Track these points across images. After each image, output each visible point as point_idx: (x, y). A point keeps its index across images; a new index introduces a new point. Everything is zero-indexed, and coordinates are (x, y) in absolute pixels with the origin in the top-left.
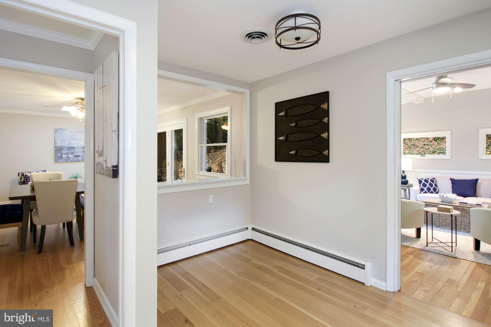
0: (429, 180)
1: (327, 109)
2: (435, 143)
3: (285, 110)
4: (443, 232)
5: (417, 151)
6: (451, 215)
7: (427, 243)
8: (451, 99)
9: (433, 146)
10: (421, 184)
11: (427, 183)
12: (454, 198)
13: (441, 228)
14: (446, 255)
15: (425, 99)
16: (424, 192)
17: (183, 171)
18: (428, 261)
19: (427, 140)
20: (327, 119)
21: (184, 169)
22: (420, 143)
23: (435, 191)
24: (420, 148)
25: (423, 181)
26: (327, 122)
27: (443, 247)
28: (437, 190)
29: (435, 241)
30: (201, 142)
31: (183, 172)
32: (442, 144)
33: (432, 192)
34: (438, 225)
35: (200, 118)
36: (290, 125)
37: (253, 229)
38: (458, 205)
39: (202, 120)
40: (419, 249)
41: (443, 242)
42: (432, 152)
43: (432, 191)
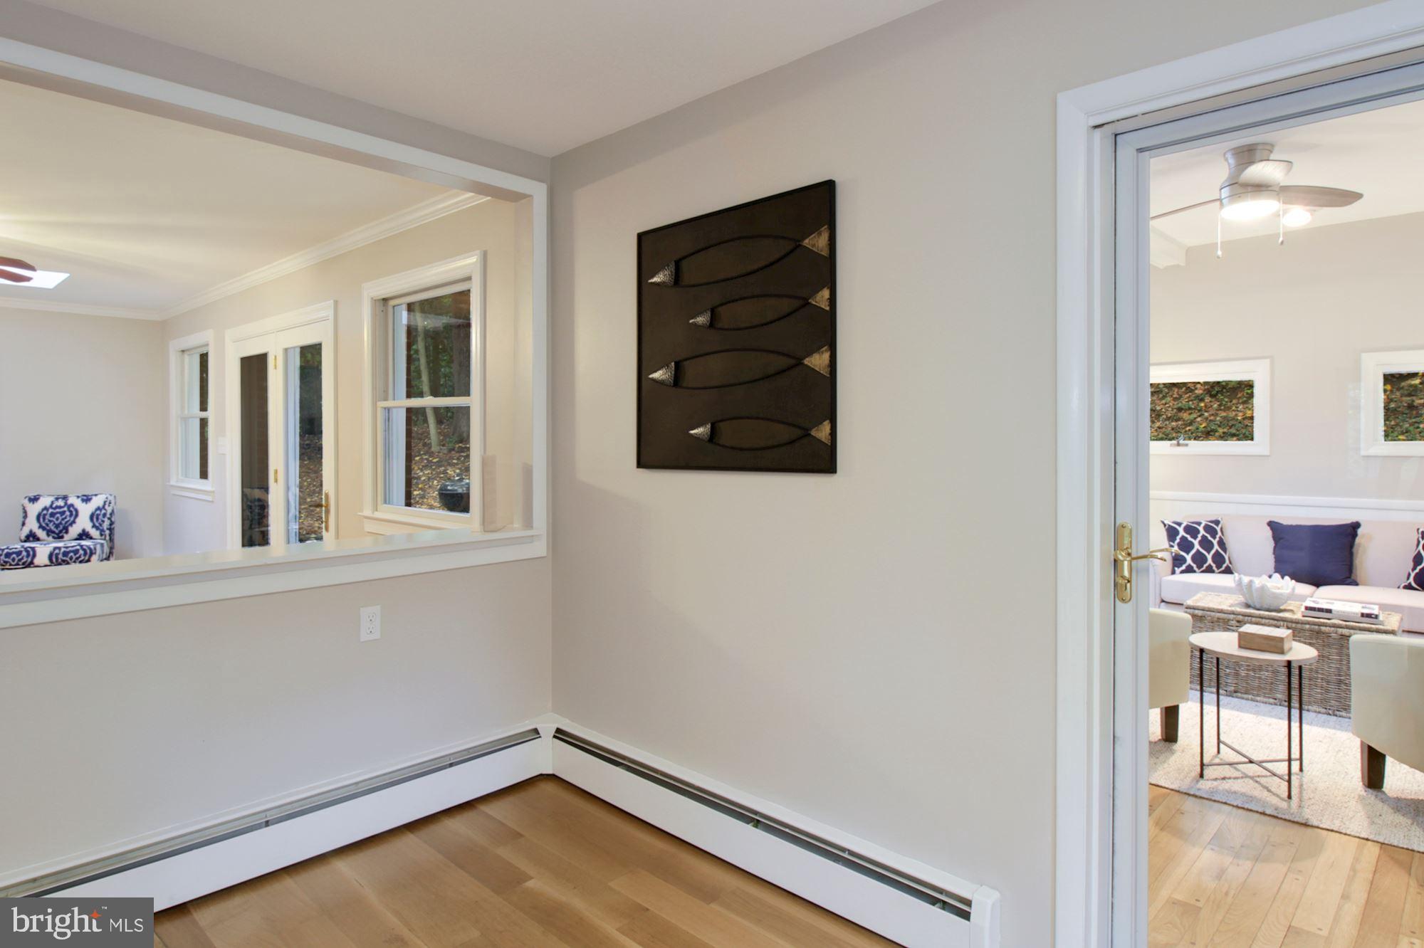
0: (1201, 528)
1: (825, 253)
2: (1212, 404)
3: (674, 264)
4: (1251, 716)
5: (1159, 430)
6: (1286, 664)
7: (1202, 765)
8: (1282, 243)
9: (1206, 414)
10: (1174, 542)
11: (1195, 538)
12: (1288, 591)
13: (1243, 698)
14: (1270, 815)
15: (1189, 251)
16: (1184, 567)
17: (324, 503)
18: (1209, 843)
19: (1188, 395)
20: (826, 293)
21: (327, 496)
22: (1166, 404)
23: (1222, 565)
24: (1166, 420)
25: (1182, 533)
26: (828, 308)
27: (1258, 779)
28: (1227, 562)
29: (1227, 754)
30: (386, 392)
31: (324, 508)
32: (1234, 408)
33: (1209, 570)
34: (1233, 688)
35: (379, 300)
36: (691, 321)
37: (560, 734)
38: (1298, 616)
39: (390, 310)
40: (1176, 791)
41: (1254, 758)
42: (1202, 432)
43: (1210, 566)
